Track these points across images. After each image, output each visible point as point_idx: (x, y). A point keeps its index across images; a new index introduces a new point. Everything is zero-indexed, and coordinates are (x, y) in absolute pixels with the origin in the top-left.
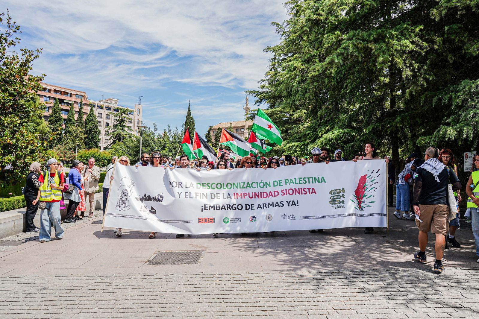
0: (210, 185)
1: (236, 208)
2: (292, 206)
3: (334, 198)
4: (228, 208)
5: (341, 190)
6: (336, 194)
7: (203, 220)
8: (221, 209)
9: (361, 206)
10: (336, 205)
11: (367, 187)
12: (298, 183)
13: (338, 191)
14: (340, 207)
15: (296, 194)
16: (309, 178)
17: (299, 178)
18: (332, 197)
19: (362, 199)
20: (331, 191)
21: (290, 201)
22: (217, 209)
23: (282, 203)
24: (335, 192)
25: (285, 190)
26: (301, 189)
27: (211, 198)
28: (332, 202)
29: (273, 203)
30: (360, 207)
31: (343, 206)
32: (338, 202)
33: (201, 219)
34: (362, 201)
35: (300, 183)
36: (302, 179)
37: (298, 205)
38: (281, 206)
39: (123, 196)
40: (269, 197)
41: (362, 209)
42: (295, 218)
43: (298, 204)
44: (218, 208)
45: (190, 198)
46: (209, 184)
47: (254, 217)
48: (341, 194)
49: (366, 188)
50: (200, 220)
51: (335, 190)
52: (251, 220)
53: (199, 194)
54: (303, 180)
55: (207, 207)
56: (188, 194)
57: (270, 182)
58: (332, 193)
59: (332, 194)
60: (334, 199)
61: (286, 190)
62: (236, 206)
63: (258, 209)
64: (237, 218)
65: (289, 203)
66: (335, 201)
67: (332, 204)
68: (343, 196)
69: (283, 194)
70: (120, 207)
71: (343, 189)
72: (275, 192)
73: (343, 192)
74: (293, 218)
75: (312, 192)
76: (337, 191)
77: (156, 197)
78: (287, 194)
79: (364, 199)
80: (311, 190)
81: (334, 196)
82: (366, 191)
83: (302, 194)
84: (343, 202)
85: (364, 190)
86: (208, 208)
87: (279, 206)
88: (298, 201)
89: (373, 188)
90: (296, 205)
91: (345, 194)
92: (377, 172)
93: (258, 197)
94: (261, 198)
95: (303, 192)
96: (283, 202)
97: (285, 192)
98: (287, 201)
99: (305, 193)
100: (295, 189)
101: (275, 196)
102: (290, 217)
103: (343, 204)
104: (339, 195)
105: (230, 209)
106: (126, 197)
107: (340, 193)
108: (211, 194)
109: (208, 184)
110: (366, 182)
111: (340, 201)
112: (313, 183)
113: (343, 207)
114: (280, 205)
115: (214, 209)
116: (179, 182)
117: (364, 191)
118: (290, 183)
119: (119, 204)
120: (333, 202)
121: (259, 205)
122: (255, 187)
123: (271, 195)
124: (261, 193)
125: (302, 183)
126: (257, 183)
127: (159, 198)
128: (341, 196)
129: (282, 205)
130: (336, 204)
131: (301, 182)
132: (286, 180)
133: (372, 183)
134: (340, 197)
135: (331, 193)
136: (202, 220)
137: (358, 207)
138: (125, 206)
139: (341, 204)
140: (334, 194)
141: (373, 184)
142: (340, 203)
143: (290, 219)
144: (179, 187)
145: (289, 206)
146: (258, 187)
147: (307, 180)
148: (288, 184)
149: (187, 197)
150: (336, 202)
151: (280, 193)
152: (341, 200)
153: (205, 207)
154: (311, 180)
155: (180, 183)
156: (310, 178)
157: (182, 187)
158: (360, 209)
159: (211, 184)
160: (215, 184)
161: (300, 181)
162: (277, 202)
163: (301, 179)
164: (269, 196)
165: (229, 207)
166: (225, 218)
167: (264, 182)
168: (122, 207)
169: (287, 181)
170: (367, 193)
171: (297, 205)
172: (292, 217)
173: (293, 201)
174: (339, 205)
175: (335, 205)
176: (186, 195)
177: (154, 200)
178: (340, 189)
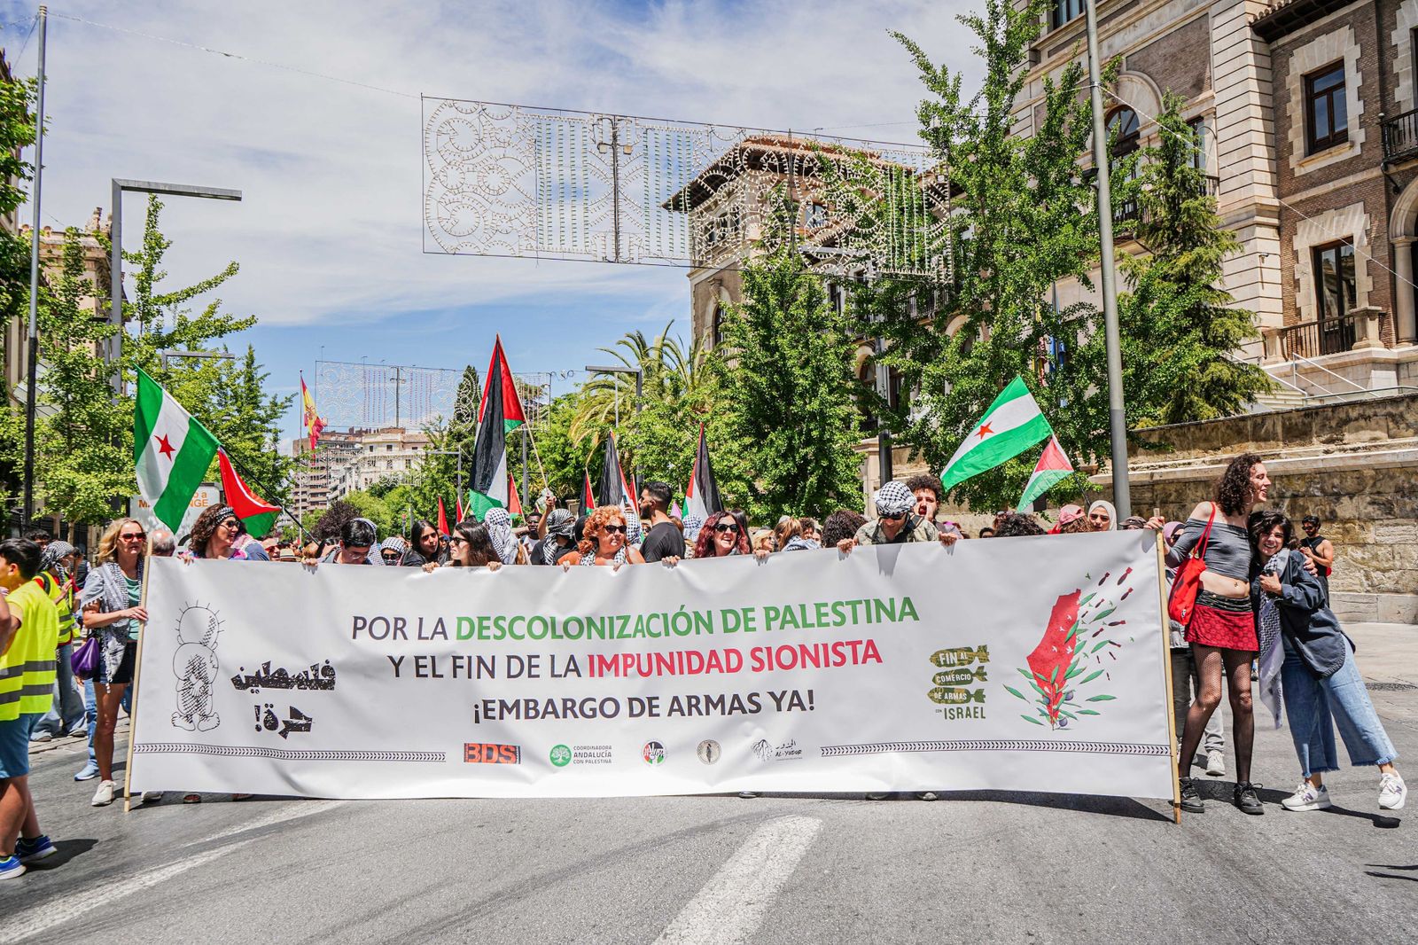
0: (505, 624)
1: (593, 710)
2: (789, 709)
3: (948, 679)
4: (569, 712)
5: (975, 650)
6: (954, 665)
7: (480, 752)
8: (543, 717)
9: (1057, 710)
10: (954, 706)
11: (1081, 637)
12: (813, 625)
13: (963, 656)
14: (968, 715)
15: (804, 666)
16: (854, 604)
17: (818, 606)
18: (939, 674)
19: (1061, 685)
20: (937, 654)
21: (784, 693)
22: (527, 717)
23: (754, 698)
24: (953, 658)
25: (765, 650)
26: (825, 646)
27: (509, 676)
28: (938, 696)
29: (722, 699)
30: (1054, 713)
31: (979, 710)
32: (963, 696)
33: (473, 749)
34: (1064, 690)
35: (820, 625)
36: (828, 610)
37: (812, 708)
38: (751, 711)
39: (193, 679)
40: (708, 672)
41: (1063, 724)
42: (799, 752)
43: (811, 702)
44: (532, 713)
45: (435, 675)
46: (503, 618)
47: (658, 746)
48: (973, 668)
49: (1078, 643)
50: (471, 752)
51: (952, 651)
52: (647, 758)
53: (464, 662)
54: (831, 613)
55: (493, 710)
56: (428, 662)
57: (709, 613)
58: (942, 659)
59: (940, 665)
60: (946, 683)
61: (769, 649)
62: (596, 705)
63: (670, 715)
64: (600, 748)
65: (778, 701)
66: (952, 691)
67: (940, 702)
68: (981, 674)
69: (757, 665)
70: (189, 718)
71: (983, 649)
72: (728, 652)
73: (982, 660)
74: (791, 753)
75: (866, 656)
76: (959, 656)
77: (306, 673)
78: (771, 668)
79: (1070, 684)
80: (861, 649)
81: (946, 674)
82: (1080, 655)
83: (827, 665)
84: (979, 696)
85: (1069, 650)
86: (496, 713)
87: (744, 712)
88: (810, 692)
89: (1104, 643)
90: (803, 709)
91: (987, 667)
92: (1120, 582)
93: (671, 669)
94: (682, 672)
95: (833, 658)
96: (757, 695)
97: (763, 656)
98: (772, 694)
99: (839, 660)
100: (803, 647)
101: (730, 670)
102: (783, 751)
103: (979, 705)
104: (967, 671)
105: (576, 716)
106: (201, 683)
107: (970, 662)
108: (509, 658)
109: (501, 622)
110: (1079, 618)
111: (967, 692)
112: (869, 621)
113: (979, 715)
114: (748, 706)
115: (518, 717)
116: (397, 620)
117: (1072, 655)
118: (784, 622)
119: (182, 708)
120: (943, 696)
121: (676, 699)
122: (659, 634)
123: (714, 662)
124: (680, 654)
125: (828, 625)
126: (665, 616)
127: (321, 677)
128: (973, 675)
129: (754, 708)
130: (953, 702)
131: (824, 620)
132: (767, 610)
133: (1098, 625)
134: (968, 677)
135: (935, 659)
136: (477, 749)
137: (1044, 714)
138: (204, 716)
139: (973, 703)
140: (946, 665)
141: (1105, 627)
142: (968, 701)
143: (782, 757)
144: (395, 638)
145: (779, 709)
146: (667, 634)
147: (847, 610)
148: (776, 624)
149: (422, 671)
150: (956, 696)
151: (748, 662)
152: (972, 688)
153: (486, 710)
154: (861, 609)
155: (400, 624)
156: (860, 602)
157: (405, 638)
158: (1053, 722)
159: (508, 620)
160: (522, 618)
161: (820, 615)
162: (736, 697)
163: (823, 610)
164: (710, 666)
165: (572, 709)
166: (558, 747)
167: (688, 610)
168: (196, 717)
169: (772, 614)
170: (1083, 660)
171: (807, 704)
172: (789, 749)
173: (795, 693)
174: (964, 706)
175: (949, 706)
176: (418, 667)
177: (302, 683)
178: (969, 650)
